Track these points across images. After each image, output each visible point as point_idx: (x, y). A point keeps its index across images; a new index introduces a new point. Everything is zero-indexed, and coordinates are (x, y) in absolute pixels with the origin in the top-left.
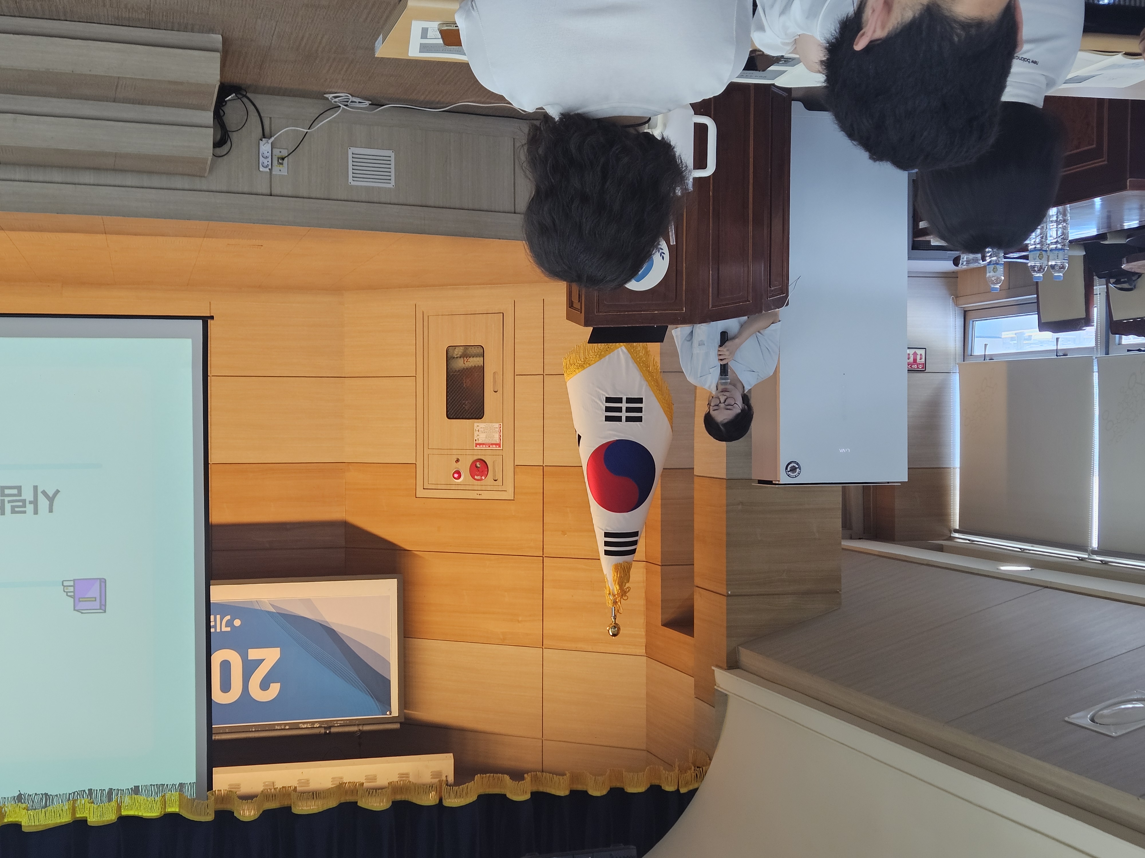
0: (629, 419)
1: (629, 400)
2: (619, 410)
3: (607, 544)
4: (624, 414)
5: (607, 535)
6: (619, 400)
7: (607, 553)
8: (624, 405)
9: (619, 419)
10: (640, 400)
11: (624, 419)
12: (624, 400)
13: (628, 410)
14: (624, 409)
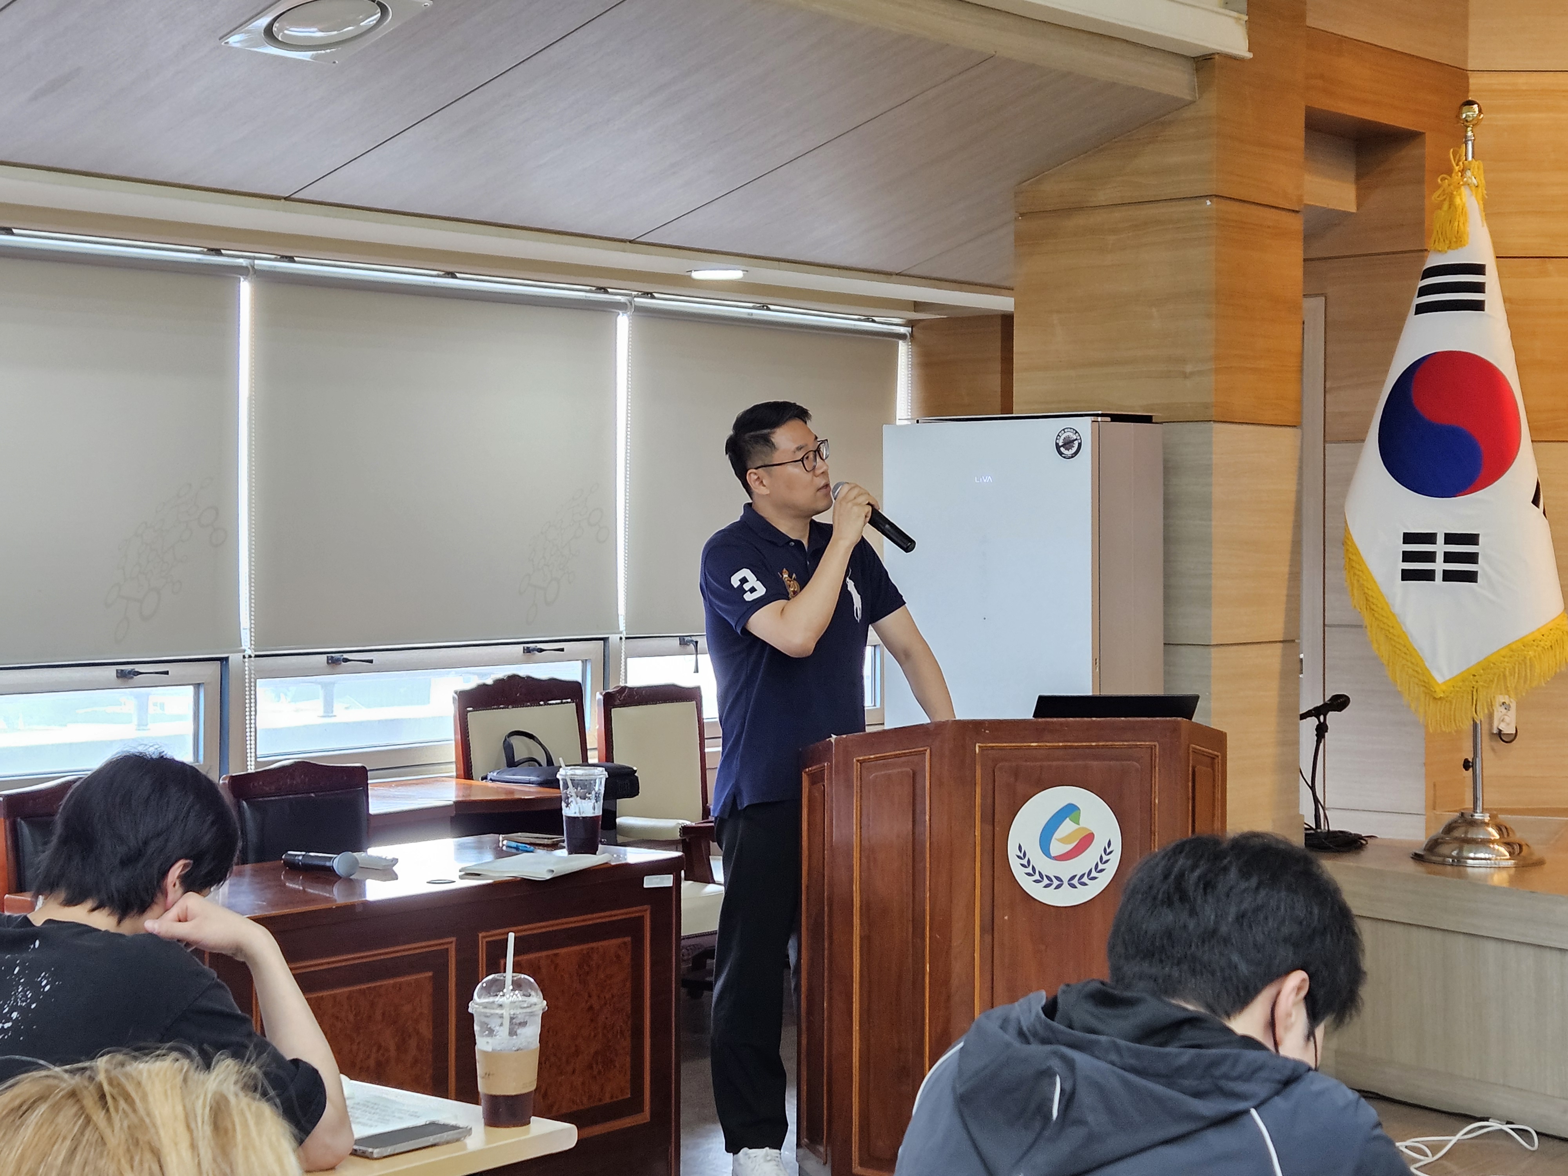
0: (1430, 538)
1: (1428, 576)
2: (1449, 557)
3: (1479, 288)
4: (1440, 548)
5: (1478, 306)
6: (1449, 576)
7: (1479, 269)
8: (1439, 566)
9: (1450, 539)
10: (1407, 575)
11: (1440, 539)
12: (1439, 576)
13: (1430, 557)
14: (1440, 557)
